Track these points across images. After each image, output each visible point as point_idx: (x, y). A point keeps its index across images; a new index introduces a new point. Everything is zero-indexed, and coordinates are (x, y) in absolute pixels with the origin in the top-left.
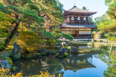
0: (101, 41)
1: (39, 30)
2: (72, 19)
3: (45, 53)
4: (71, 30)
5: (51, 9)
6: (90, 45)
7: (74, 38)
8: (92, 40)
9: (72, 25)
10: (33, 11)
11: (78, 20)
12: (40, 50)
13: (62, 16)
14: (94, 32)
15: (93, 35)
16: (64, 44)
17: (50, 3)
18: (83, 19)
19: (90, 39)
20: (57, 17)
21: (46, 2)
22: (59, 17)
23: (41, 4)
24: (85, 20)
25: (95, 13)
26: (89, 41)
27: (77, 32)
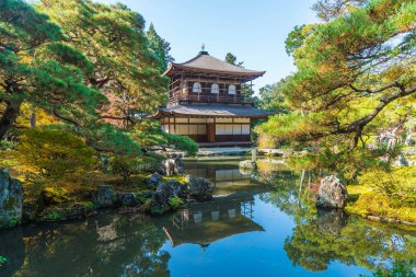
0: (277, 155)
1: (89, 127)
2: (195, 90)
4: (192, 120)
5: (130, 61)
6: (245, 169)
7: (201, 147)
8: (253, 151)
9: (194, 107)
11: (213, 92)
13: (163, 83)
15: (256, 136)
16: (170, 164)
17: (124, 44)
18: (227, 92)
19: (247, 150)
20: (147, 87)
21: (114, 39)
22: (155, 87)
23: (97, 45)
25: (261, 74)
26: (243, 154)
27: (210, 127)
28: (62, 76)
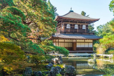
0: (106, 57)
1: (23, 42)
2: (67, 27)
3: (29, 75)
4: (66, 41)
5: (41, 14)
6: (91, 63)
7: (70, 53)
8: (94, 55)
9: (67, 35)
10: (15, 17)
11: (75, 28)
12: (22, 70)
13: (54, 24)
14: (96, 45)
15: (95, 48)
16: (56, 60)
17: (38, 7)
18: (82, 28)
19: (91, 54)
20: (47, 25)
21: (34, 5)
22: (50, 25)
23: (27, 8)
24: (85, 28)
25: (98, 20)
26: (89, 56)
27: (74, 44)
28: (13, 20)
